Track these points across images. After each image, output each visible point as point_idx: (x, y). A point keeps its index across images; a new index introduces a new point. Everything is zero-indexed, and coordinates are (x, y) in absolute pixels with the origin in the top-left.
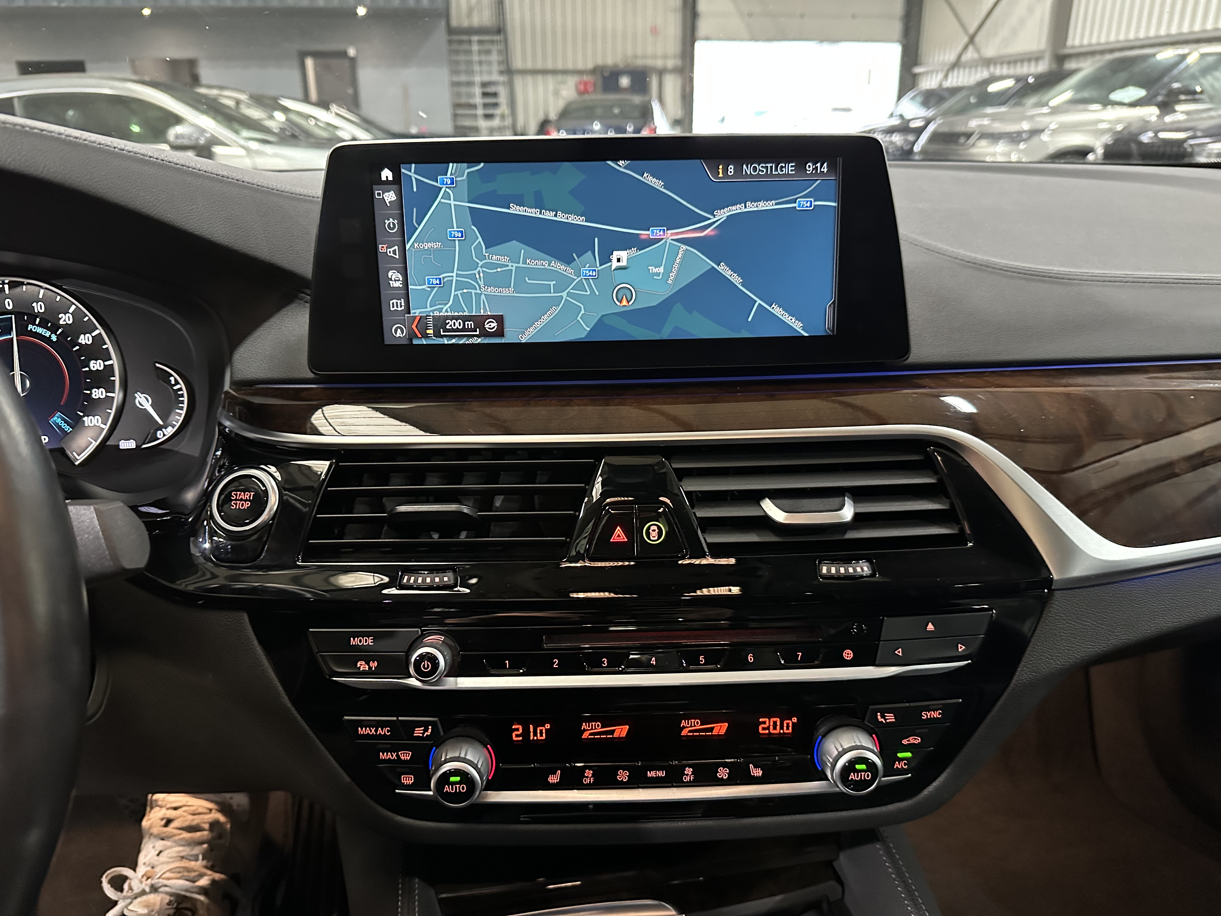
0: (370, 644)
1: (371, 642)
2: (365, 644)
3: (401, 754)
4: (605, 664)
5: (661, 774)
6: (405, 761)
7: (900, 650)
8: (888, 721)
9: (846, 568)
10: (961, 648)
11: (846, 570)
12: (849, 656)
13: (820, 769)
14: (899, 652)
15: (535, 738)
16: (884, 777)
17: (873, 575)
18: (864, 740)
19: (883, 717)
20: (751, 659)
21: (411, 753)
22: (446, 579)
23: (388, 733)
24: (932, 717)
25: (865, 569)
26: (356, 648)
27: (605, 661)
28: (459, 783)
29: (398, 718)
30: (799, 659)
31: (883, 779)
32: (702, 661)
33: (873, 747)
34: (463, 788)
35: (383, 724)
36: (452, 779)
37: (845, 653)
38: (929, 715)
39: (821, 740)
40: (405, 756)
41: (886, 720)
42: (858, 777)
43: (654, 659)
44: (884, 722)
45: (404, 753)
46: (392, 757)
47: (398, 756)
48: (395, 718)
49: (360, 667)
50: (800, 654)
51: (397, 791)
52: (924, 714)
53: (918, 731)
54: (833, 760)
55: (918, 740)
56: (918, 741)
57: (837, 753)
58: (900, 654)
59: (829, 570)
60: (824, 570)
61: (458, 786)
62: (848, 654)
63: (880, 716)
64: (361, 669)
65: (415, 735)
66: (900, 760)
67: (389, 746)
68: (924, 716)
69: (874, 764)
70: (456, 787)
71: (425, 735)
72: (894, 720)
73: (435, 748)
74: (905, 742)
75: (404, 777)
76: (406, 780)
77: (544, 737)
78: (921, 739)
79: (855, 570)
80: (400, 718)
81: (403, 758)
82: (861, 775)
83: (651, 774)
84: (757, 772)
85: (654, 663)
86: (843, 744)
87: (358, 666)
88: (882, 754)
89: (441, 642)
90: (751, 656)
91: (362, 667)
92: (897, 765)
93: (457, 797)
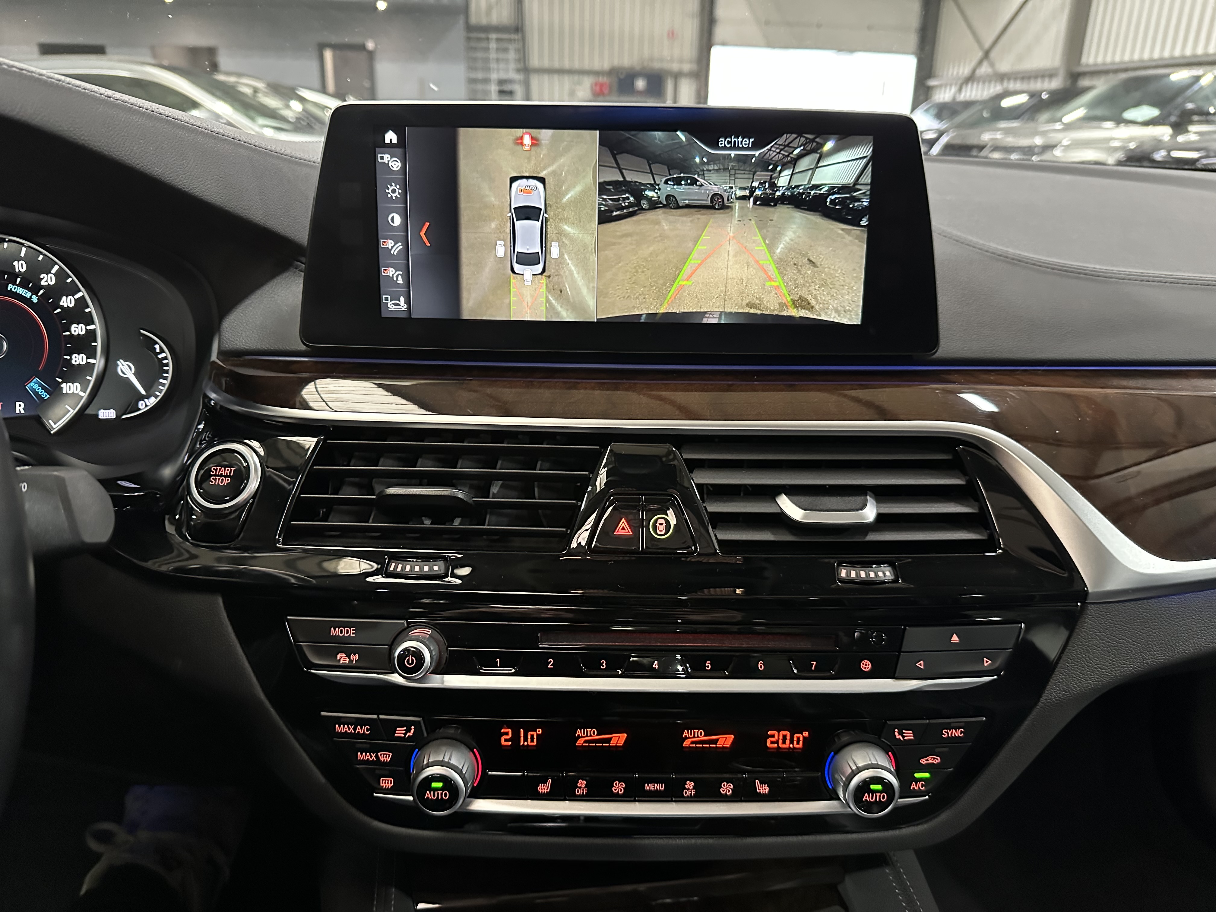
0: (352, 635)
1: (353, 634)
2: (346, 635)
3: (381, 755)
4: (603, 666)
5: (660, 787)
6: (385, 764)
7: (922, 662)
8: (905, 738)
9: (867, 571)
10: (987, 663)
11: (867, 575)
12: (867, 667)
13: (830, 787)
14: (921, 665)
15: (526, 743)
16: (900, 798)
17: (895, 581)
18: (879, 757)
19: (901, 733)
20: (761, 667)
21: (391, 754)
22: (436, 568)
23: (367, 731)
24: (953, 735)
25: (888, 573)
26: (337, 639)
27: (603, 662)
28: (442, 789)
29: (378, 717)
30: (813, 669)
31: (899, 800)
32: (708, 667)
33: (889, 766)
34: (445, 795)
35: (362, 722)
36: (434, 785)
37: (863, 664)
38: (950, 733)
39: (833, 757)
40: (386, 757)
41: (903, 737)
42: (872, 798)
43: (656, 662)
44: (902, 739)
45: (384, 754)
46: (371, 758)
47: (377, 756)
48: (375, 717)
49: (340, 659)
50: (815, 663)
51: (375, 794)
52: (945, 732)
53: (937, 750)
54: (846, 779)
55: (938, 759)
56: (937, 761)
57: (850, 771)
58: (922, 667)
59: (848, 574)
60: (843, 573)
61: (440, 792)
62: (866, 665)
63: (898, 733)
64: (341, 662)
65: (396, 735)
66: (917, 780)
67: (368, 746)
68: (945, 735)
69: (890, 785)
70: (438, 794)
71: (407, 736)
72: (912, 738)
73: (417, 750)
74: (923, 761)
75: (383, 780)
76: (385, 783)
77: (535, 743)
78: (940, 758)
79: (876, 574)
80: (381, 717)
81: (382, 759)
82: (876, 796)
83: (648, 787)
84: (764, 789)
85: (657, 667)
86: (857, 762)
87: (338, 658)
88: (898, 774)
89: (428, 636)
90: (761, 663)
91: (342, 660)
92: (913, 786)
93: (439, 805)
